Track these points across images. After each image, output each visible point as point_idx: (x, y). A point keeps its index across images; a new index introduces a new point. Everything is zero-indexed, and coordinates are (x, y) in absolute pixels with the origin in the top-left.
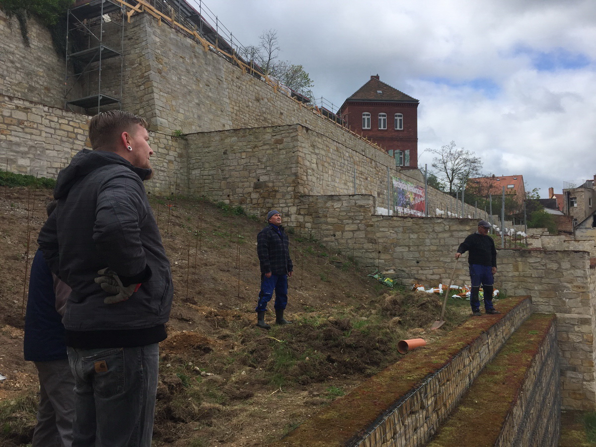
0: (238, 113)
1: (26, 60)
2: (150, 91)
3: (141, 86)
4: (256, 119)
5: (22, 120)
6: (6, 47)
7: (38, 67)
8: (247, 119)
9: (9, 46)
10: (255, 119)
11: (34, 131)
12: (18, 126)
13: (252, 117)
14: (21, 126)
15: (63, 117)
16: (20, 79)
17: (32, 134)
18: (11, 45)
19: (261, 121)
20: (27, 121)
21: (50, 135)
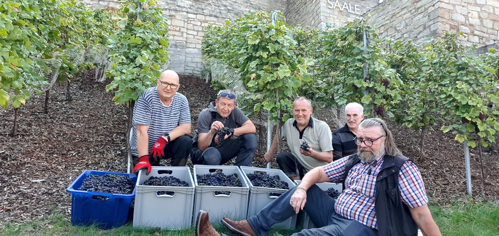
11: (176, 33)
17: (174, 35)
20: (171, 25)
21: (193, 37)
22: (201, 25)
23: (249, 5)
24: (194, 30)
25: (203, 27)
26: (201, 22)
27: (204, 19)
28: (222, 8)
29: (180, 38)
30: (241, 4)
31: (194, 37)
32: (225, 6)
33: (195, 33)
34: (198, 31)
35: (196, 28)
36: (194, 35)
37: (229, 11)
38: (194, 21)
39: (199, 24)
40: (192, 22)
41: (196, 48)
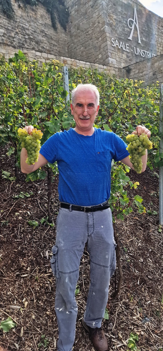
1: (36, 33)
2: (105, 40)
3: (99, 38)
6: (23, 25)
9: (25, 25)
18: (27, 24)
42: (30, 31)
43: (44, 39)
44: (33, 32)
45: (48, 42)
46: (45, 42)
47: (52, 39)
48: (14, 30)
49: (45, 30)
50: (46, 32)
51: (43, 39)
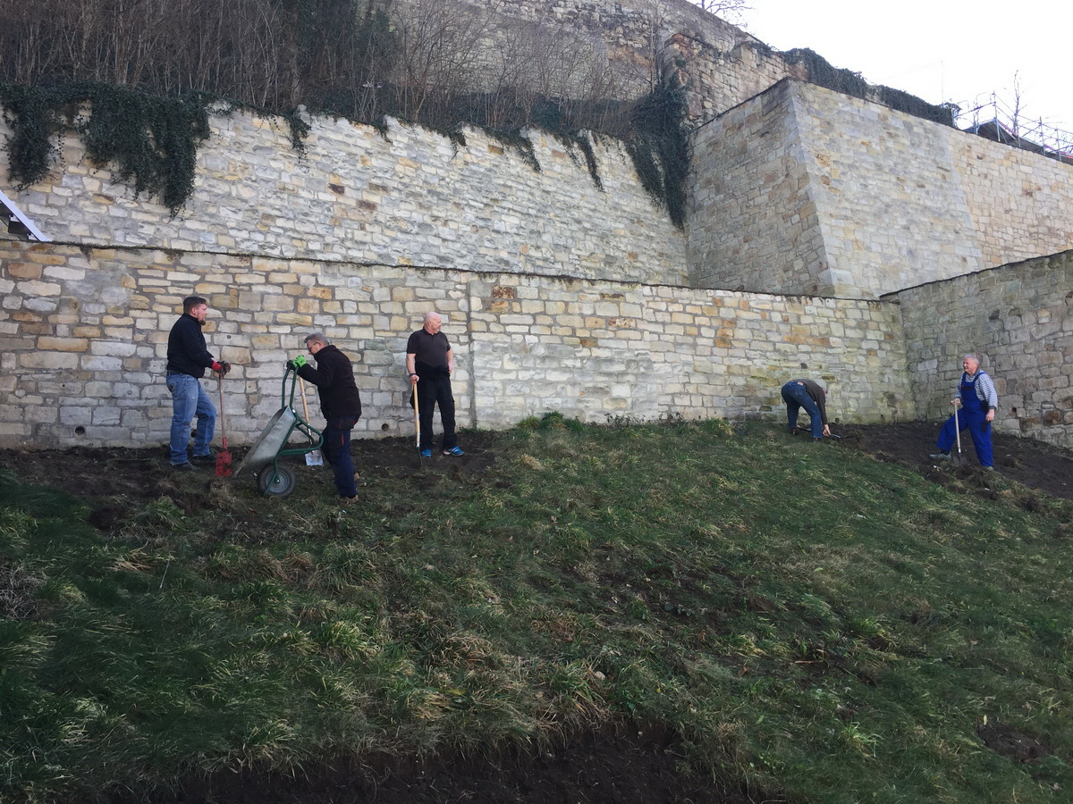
0: (989, 230)
1: (598, 214)
2: (811, 222)
4: (1030, 234)
5: (612, 318)
6: (567, 199)
7: (616, 221)
8: (1010, 238)
9: (571, 197)
10: (1027, 234)
11: (632, 334)
12: (606, 329)
13: (1021, 232)
14: (610, 328)
15: (674, 301)
16: (592, 246)
17: (628, 340)
18: (573, 195)
19: (1041, 236)
20: (620, 317)
21: (656, 337)
22: (667, 310)
23: (619, 213)
24: (656, 322)
25: (671, 313)
26: (667, 302)
27: (671, 296)
28: (575, 227)
29: (640, 345)
30: (605, 214)
31: (659, 340)
32: (579, 222)
33: (659, 329)
34: (664, 324)
35: (660, 317)
36: (659, 334)
37: (586, 230)
38: (654, 301)
39: (663, 306)
40: (651, 305)
41: (665, 361)
42: (584, 210)
43: (621, 226)
44: (591, 213)
45: (632, 233)
46: (622, 233)
47: (639, 222)
48: (542, 215)
49: (622, 202)
50: (624, 208)
51: (618, 225)
